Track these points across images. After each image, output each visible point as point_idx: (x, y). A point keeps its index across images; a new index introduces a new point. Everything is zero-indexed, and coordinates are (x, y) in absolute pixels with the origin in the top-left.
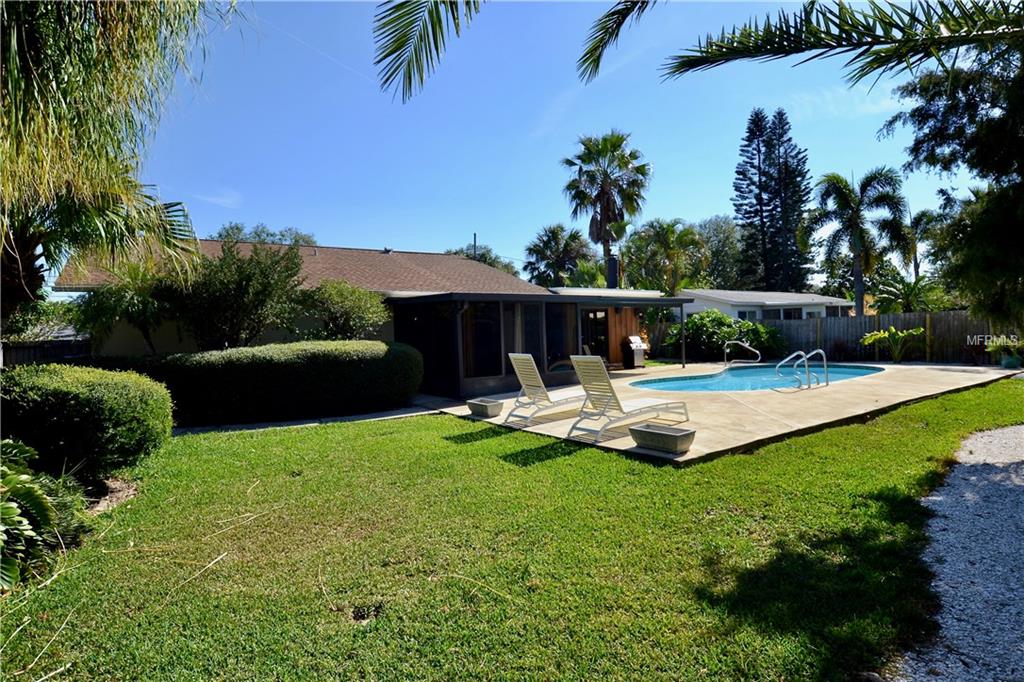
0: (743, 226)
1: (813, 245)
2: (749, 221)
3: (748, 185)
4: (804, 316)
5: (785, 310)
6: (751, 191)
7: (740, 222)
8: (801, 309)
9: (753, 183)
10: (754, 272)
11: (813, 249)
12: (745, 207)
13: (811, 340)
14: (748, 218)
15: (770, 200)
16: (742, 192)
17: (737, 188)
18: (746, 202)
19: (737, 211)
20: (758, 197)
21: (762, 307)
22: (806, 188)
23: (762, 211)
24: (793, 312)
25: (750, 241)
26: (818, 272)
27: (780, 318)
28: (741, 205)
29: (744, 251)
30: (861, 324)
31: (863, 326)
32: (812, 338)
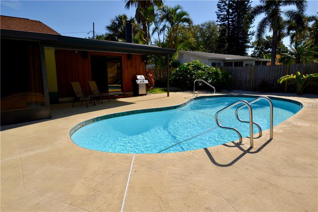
0: (220, 25)
1: (250, 34)
2: (223, 23)
3: (224, 6)
4: (244, 65)
5: (235, 62)
6: (225, 8)
7: (220, 23)
8: (243, 62)
9: (226, 5)
10: (224, 47)
11: (250, 36)
12: (221, 16)
13: (248, 79)
14: (223, 21)
15: (233, 13)
16: (220, 9)
17: (219, 6)
18: (222, 13)
19: (218, 18)
20: (228, 11)
21: (224, 60)
22: (249, 7)
23: (229, 18)
24: (239, 64)
25: (223, 32)
26: (251, 47)
27: (232, 66)
28: (220, 15)
29: (220, 37)
30: (278, 70)
31: (279, 71)
32: (248, 78)
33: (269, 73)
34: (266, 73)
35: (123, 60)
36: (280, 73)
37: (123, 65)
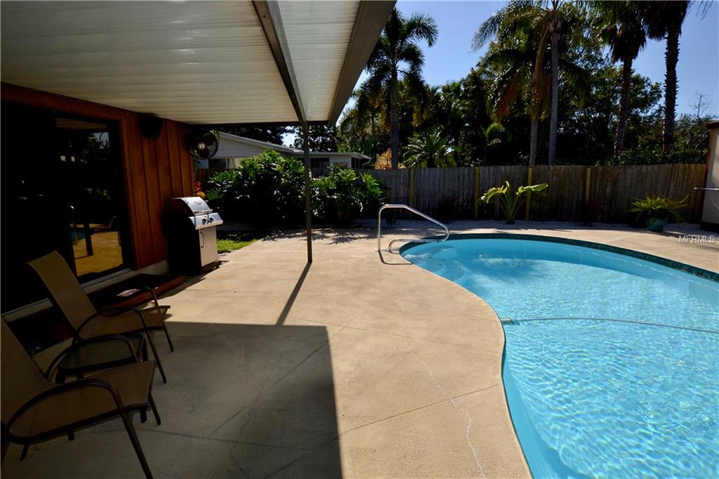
30: (459, 178)
31: (461, 179)
32: (402, 191)
33: (444, 184)
34: (438, 183)
35: (125, 138)
36: (463, 184)
37: (127, 156)
